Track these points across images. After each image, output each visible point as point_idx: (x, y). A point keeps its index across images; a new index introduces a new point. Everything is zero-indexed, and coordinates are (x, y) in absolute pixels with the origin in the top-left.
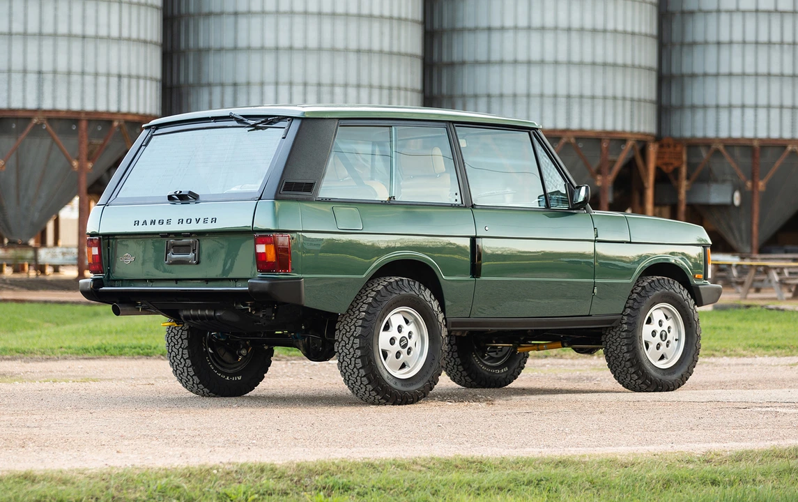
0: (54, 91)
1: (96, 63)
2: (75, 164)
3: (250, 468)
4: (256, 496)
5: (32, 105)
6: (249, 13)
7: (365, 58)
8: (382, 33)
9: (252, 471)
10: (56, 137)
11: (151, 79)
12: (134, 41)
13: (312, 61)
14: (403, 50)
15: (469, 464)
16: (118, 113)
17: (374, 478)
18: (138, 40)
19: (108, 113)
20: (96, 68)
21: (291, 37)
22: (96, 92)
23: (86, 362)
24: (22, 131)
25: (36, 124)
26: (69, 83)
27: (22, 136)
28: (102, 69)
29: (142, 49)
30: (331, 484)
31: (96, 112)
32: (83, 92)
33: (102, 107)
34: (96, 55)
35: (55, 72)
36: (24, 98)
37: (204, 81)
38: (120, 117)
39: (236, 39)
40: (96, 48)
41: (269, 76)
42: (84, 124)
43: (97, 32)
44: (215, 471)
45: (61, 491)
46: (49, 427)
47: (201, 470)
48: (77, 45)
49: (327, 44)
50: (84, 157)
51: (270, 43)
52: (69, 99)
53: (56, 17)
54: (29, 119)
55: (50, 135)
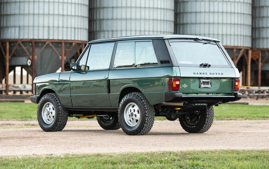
0: (53, 33)
1: (67, 24)
2: (60, 57)
4: (171, 161)
5: (46, 38)
6: (117, 7)
7: (155, 22)
8: (161, 14)
9: (167, 154)
10: (54, 48)
11: (85, 29)
12: (80, 16)
13: (138, 23)
14: (168, 19)
15: (233, 151)
16: (74, 40)
17: (206, 156)
18: (81, 16)
19: (71, 40)
20: (67, 25)
21: (131, 15)
22: (67, 33)
24: (43, 46)
25: (47, 44)
26: (58, 31)
27: (43, 48)
28: (69, 26)
29: (82, 19)
30: (193, 158)
31: (67, 40)
32: (63, 33)
33: (69, 38)
34: (67, 21)
35: (54, 27)
36: (43, 35)
37: (102, 30)
38: (75, 42)
39: (113, 16)
40: (67, 19)
41: (124, 28)
42: (63, 44)
43: (67, 13)
47: (151, 153)
48: (61, 18)
49: (143, 17)
50: (63, 55)
51: (124, 17)
52: (58, 36)
53: (54, 8)
54: (45, 42)
55: (52, 47)
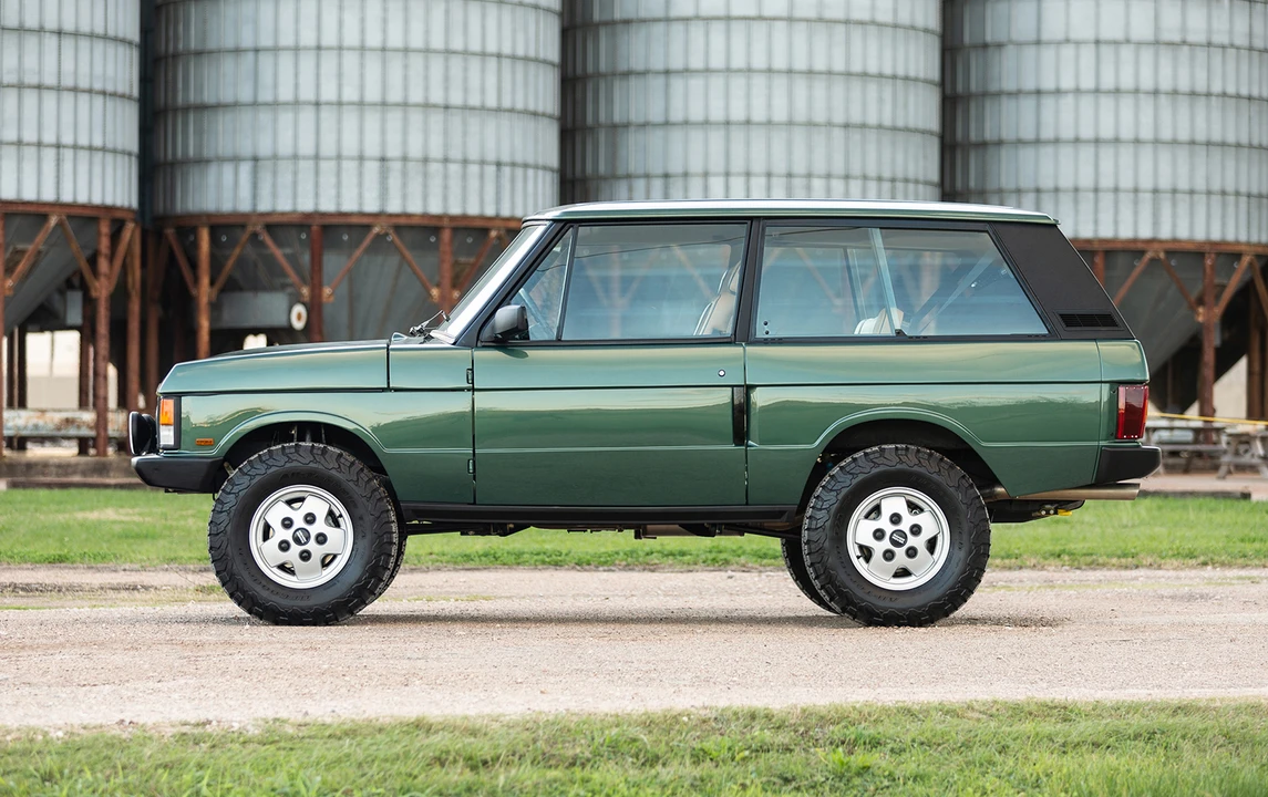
0: (404, 185)
1: (464, 144)
2: (435, 292)
3: (735, 714)
4: (747, 753)
5: (371, 206)
6: (687, 71)
7: (856, 136)
8: (881, 100)
9: (738, 719)
10: (407, 254)
11: (545, 168)
12: (519, 112)
13: (779, 139)
14: (912, 124)
15: (1048, 710)
16: (497, 218)
17: (913, 729)
18: (525, 112)
19: (482, 218)
20: (464, 153)
21: (748, 106)
22: (464, 189)
23: (469, 574)
24: (357, 245)
25: (378, 235)
26: (426, 175)
27: (358, 253)
28: (474, 155)
29: (531, 124)
30: (853, 737)
31: (465, 217)
32: (446, 187)
33: (473, 210)
34: (465, 134)
35: (405, 159)
36: (361, 196)
37: (621, 171)
38: (498, 223)
39: (667, 110)
40: (465, 124)
41: (717, 164)
42: (446, 235)
43: (465, 100)
44: (685, 719)
45: (470, 744)
46: (438, 659)
47: (666, 716)
48: (436, 119)
49: (800, 116)
50: (447, 282)
51: (717, 114)
52: (425, 198)
53: (406, 78)
54: (368, 227)
55: (397, 248)
